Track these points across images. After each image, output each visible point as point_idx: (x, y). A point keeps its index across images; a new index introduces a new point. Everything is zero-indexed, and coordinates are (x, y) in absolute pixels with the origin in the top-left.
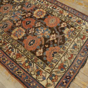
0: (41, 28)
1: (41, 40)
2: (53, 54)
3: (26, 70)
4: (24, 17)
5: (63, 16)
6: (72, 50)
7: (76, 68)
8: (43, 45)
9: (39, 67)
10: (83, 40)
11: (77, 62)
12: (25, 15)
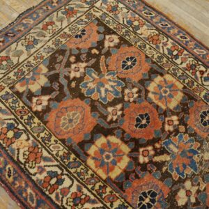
0: (105, 99)
1: (107, 66)
2: (84, 34)
3: (137, 16)
4: (157, 146)
5: (32, 138)
6: (41, 38)
7: (45, 8)
8: (104, 55)
9: (113, 16)
10: (5, 55)
11: (38, 16)
12: (155, 155)
